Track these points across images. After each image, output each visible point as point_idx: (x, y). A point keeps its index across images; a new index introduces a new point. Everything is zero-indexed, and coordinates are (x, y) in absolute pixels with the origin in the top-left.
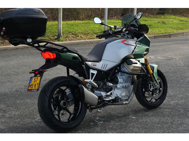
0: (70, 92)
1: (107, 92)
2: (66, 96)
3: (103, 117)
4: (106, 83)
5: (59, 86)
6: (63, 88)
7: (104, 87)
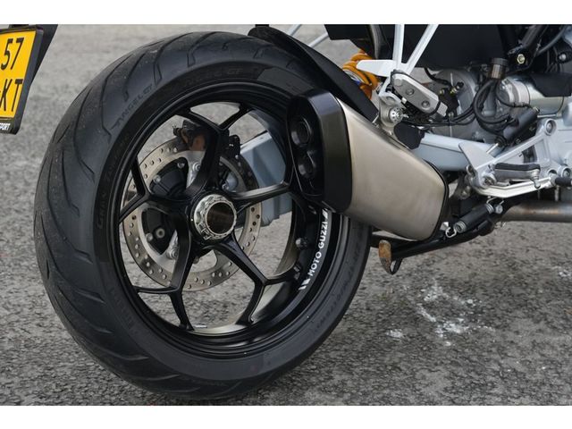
0: (268, 137)
1: (505, 144)
2: (235, 162)
3: (468, 289)
4: (497, 83)
5: (179, 97)
6: (216, 112)
7: (486, 113)
